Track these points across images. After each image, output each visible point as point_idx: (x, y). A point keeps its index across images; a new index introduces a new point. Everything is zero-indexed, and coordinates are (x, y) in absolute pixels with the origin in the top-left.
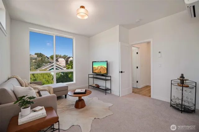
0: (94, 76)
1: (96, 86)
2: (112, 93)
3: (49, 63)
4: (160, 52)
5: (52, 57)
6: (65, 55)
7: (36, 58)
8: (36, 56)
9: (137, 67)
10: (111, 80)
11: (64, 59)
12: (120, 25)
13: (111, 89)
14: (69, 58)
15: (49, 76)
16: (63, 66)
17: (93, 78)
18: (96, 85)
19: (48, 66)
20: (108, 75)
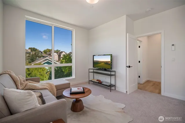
0: (95, 71)
1: (98, 82)
2: (117, 89)
3: (42, 57)
4: (173, 45)
5: (45, 52)
6: (58, 50)
7: (30, 52)
8: (29, 51)
9: (139, 62)
10: (115, 75)
11: (56, 54)
12: (127, 16)
13: (115, 86)
14: (62, 52)
15: (44, 70)
16: (56, 60)
17: (94, 72)
18: (98, 80)
19: (42, 60)
20: (112, 70)
